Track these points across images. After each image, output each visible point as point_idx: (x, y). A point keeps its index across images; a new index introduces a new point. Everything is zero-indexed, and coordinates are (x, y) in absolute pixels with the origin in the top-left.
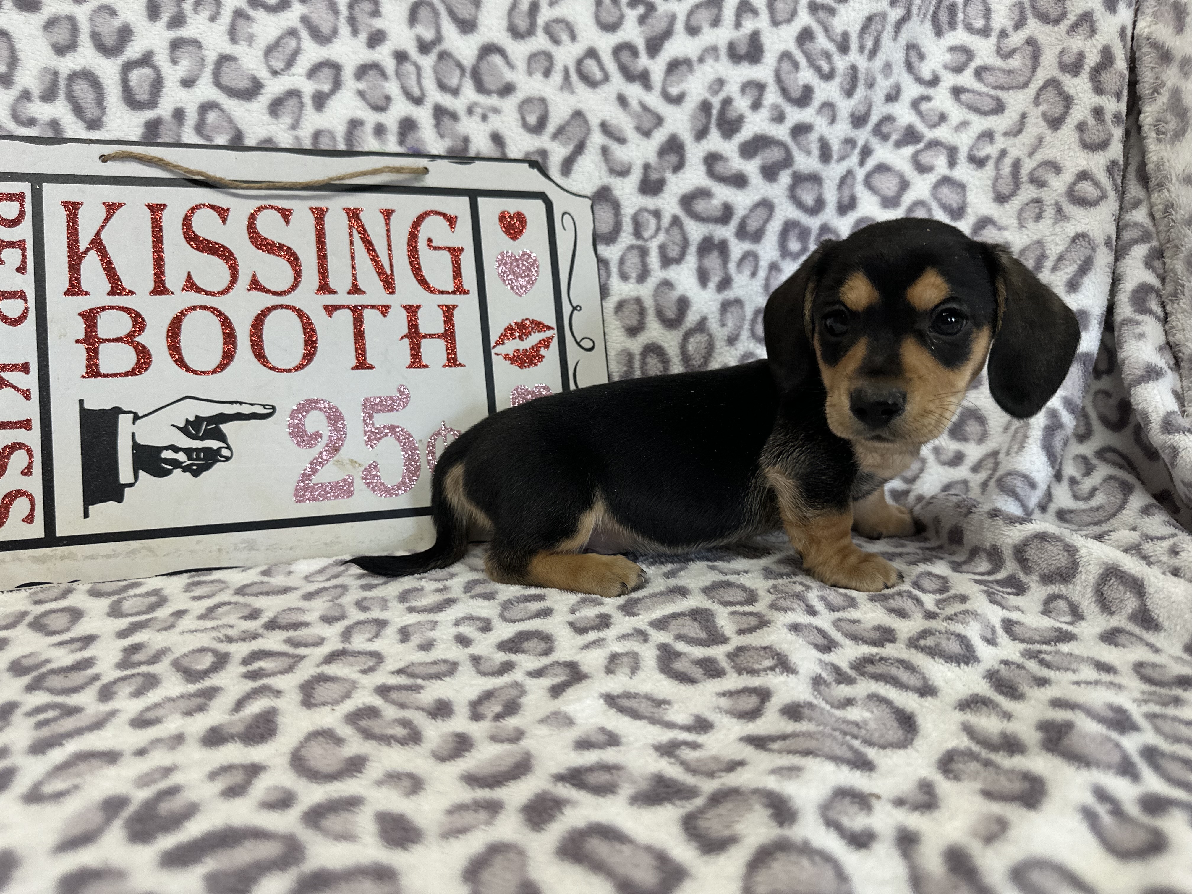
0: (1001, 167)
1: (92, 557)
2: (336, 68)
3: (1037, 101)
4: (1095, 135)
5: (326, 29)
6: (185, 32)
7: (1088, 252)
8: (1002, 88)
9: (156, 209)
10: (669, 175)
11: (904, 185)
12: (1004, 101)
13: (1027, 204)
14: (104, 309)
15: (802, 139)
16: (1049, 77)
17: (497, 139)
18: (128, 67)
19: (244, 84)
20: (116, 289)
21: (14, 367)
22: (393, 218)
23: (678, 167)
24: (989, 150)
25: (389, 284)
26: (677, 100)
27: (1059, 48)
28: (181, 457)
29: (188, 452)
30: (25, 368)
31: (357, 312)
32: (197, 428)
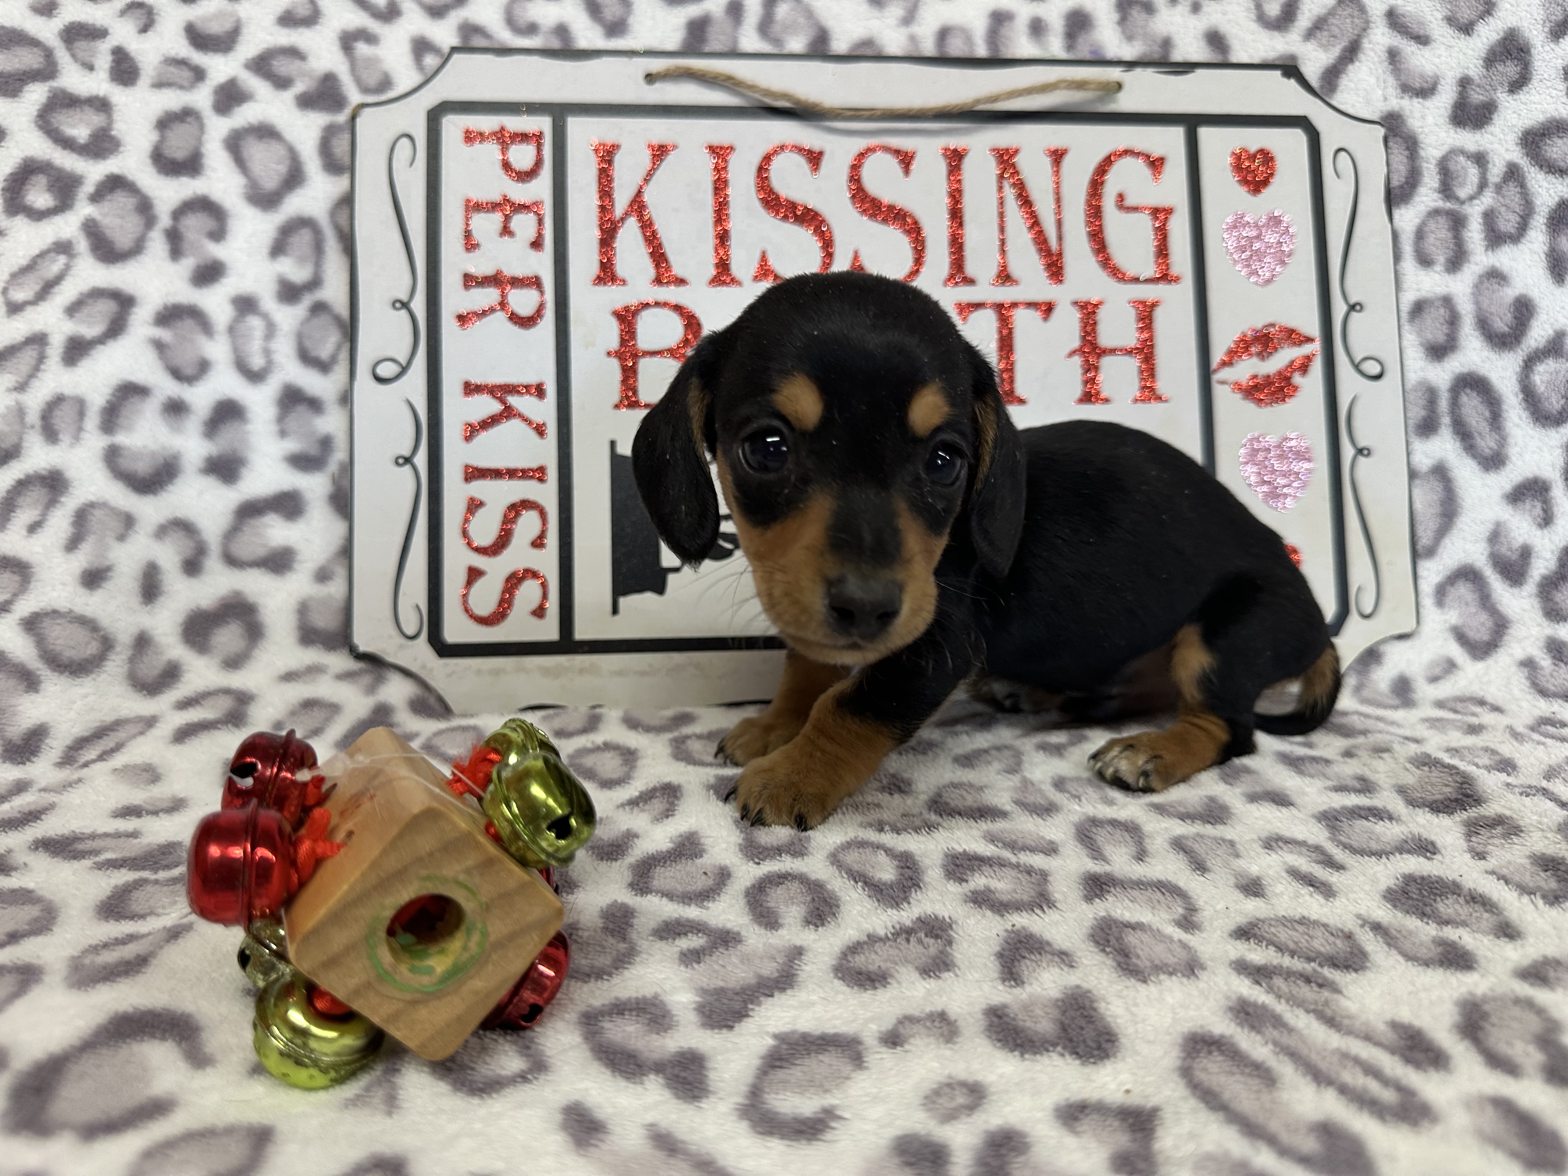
1: (620, 673)
9: (721, 155)
10: (1502, 98)
14: (646, 306)
17: (1216, 40)
20: (664, 275)
21: (527, 390)
22: (1065, 162)
23: (1520, 82)
25: (1055, 266)
30: (537, 389)
31: (1004, 312)
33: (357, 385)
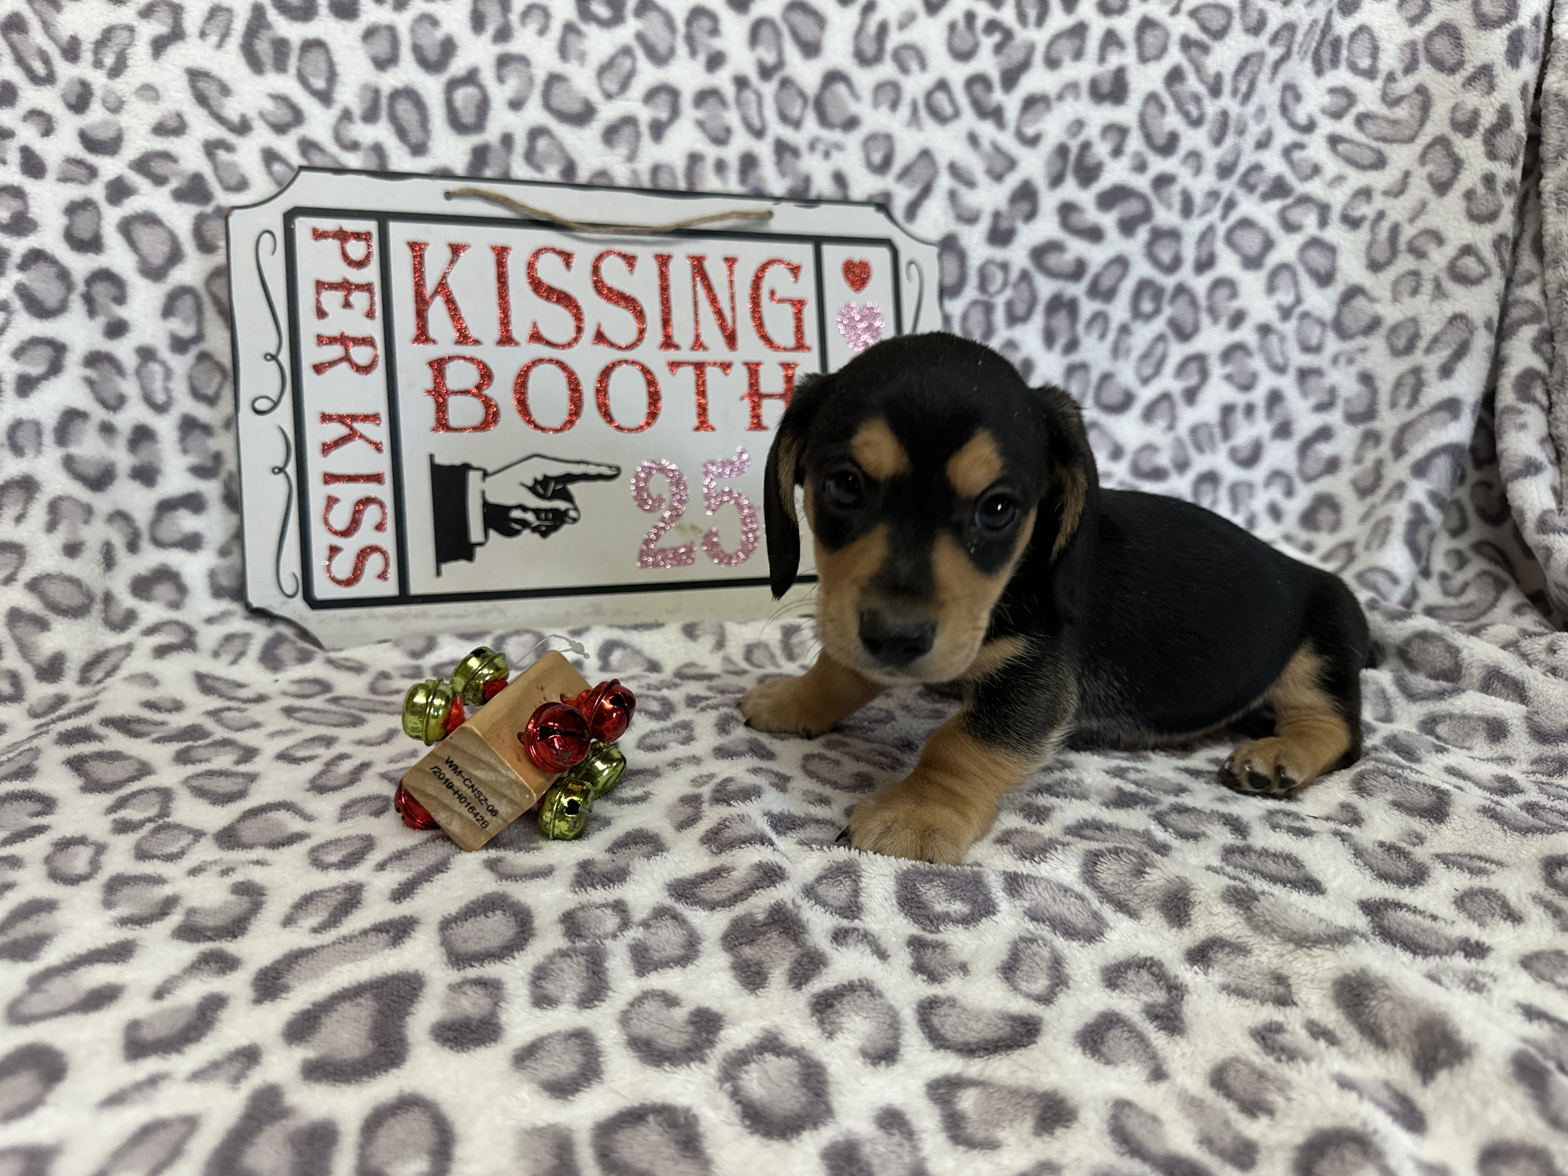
0: (1377, 230)
1: (444, 616)
2: (673, 93)
3: (1423, 159)
4: (1483, 206)
5: (662, 48)
6: (514, 47)
7: (1465, 335)
8: (1385, 140)
9: (501, 253)
10: (1020, 225)
11: (1269, 244)
12: (1386, 155)
13: (1403, 276)
14: (451, 359)
15: (1164, 191)
16: (1438, 134)
17: (839, 179)
18: (452, 85)
19: (575, 107)
20: (463, 338)
21: (366, 418)
22: (737, 267)
23: (1030, 216)
24: (1366, 210)
25: (731, 339)
26: (1032, 141)
27: (1452, 102)
28: (530, 517)
29: (537, 512)
30: (374, 418)
31: (699, 367)
32: (545, 488)
33: (240, 415)
